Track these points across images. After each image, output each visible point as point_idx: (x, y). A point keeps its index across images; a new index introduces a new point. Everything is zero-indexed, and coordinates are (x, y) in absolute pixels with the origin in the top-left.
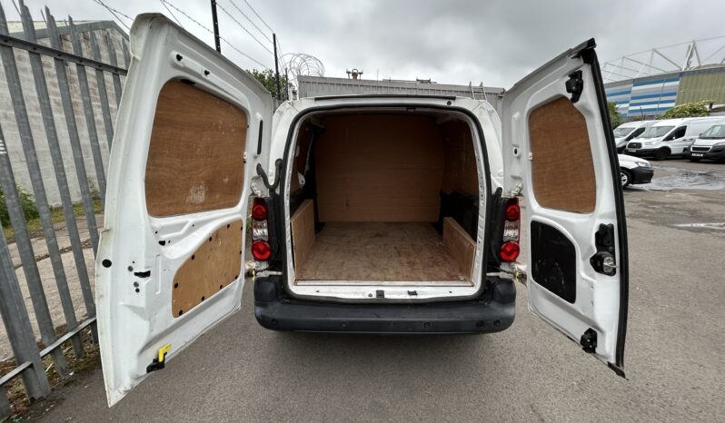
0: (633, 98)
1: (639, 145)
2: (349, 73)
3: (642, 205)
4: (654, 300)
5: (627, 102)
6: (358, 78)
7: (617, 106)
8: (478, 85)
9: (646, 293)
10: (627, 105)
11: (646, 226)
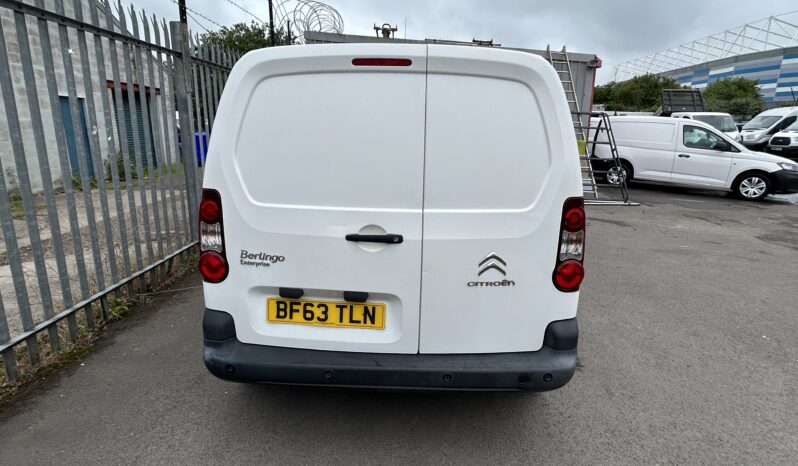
0: (782, 76)
1: (787, 141)
2: (377, 29)
3: (782, 223)
4: (786, 354)
5: (774, 81)
6: (391, 36)
7: (759, 86)
8: (559, 50)
9: (775, 344)
10: (774, 85)
11: (788, 251)
